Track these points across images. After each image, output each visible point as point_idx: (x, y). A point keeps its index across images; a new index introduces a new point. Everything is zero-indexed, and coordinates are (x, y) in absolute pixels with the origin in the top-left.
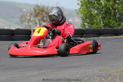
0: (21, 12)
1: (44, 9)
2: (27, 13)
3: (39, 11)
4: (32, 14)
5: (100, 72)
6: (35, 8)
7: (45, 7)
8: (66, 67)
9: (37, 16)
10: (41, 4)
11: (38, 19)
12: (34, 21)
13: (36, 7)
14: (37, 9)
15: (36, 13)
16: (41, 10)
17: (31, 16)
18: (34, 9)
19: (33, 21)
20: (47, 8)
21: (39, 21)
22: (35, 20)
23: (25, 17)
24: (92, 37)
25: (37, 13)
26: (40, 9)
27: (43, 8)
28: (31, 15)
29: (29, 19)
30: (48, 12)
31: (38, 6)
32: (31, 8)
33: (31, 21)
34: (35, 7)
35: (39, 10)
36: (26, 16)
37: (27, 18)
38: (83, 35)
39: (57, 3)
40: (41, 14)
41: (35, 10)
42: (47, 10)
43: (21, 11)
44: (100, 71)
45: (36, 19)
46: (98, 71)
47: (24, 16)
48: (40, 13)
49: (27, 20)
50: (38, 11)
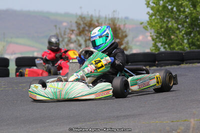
0: (56, 28)
1: (93, 22)
2: (66, 28)
3: (85, 26)
4: (73, 31)
5: (172, 124)
6: (79, 22)
7: (95, 19)
8: (118, 117)
9: (82, 34)
10: (88, 15)
11: (82, 38)
12: (77, 42)
13: (80, 19)
14: (82, 23)
15: (79, 29)
16: (87, 24)
17: (71, 34)
18: (76, 22)
19: (75, 41)
20: (97, 21)
21: (86, 41)
22: (79, 41)
23: (61, 37)
24: (168, 65)
25: (81, 29)
26: (86, 22)
27: (92, 20)
28: (71, 32)
29: (69, 39)
31: (82, 18)
33: (71, 43)
34: (78, 19)
35: (84, 23)
36: (65, 34)
37: (66, 38)
38: (155, 62)
39: (114, 11)
40: (87, 31)
41: (78, 24)
43: (56, 26)
44: (172, 122)
45: (79, 38)
46: (169, 122)
47: (61, 34)
48: (87, 28)
49: (66, 40)
50: (82, 26)
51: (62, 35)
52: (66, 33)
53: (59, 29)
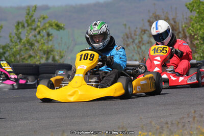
0: (125, 28)
2: (137, 28)
4: (145, 31)
18: (149, 21)
22: (151, 42)
23: (131, 37)
28: (143, 33)
29: (140, 40)
30: (175, 26)
31: (156, 16)
32: (143, 20)
33: (143, 44)
34: (151, 17)
36: (135, 35)
37: (136, 39)
42: (175, 22)
43: (125, 25)
47: (131, 34)
49: (137, 41)
51: (133, 35)
52: (138, 33)
53: (129, 28)
